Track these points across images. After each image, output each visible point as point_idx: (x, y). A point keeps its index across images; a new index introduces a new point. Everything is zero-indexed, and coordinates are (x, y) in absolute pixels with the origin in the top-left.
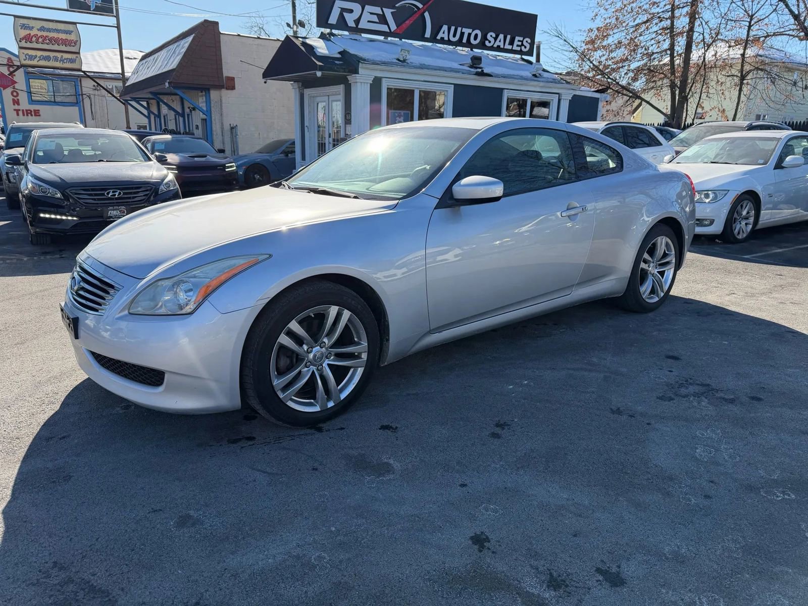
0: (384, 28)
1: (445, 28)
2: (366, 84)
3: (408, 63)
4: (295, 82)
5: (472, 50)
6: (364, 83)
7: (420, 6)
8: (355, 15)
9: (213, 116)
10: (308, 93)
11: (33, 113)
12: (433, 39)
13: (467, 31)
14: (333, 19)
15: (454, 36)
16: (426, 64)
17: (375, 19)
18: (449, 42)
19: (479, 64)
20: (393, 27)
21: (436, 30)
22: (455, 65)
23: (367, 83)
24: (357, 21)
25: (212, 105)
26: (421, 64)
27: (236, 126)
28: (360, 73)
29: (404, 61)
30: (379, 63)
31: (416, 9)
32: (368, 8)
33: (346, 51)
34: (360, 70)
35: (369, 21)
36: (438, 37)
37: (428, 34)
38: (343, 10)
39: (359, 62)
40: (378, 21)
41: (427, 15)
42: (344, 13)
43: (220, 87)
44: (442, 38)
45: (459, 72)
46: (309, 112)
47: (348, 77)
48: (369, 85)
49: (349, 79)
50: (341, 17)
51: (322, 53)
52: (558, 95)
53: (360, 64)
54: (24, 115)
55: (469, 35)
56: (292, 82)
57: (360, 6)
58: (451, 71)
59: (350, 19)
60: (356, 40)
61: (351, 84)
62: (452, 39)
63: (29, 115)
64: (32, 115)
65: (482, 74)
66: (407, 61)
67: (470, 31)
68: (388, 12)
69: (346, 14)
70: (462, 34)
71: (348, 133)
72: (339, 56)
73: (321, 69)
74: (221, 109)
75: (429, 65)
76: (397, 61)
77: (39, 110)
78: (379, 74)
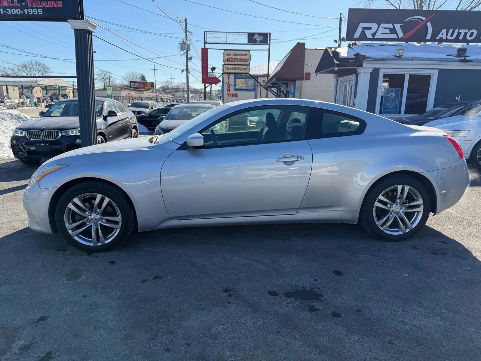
0: (394, 36)
1: (444, 31)
3: (402, 58)
4: (335, 73)
5: (468, 44)
6: (366, 72)
7: (424, 19)
8: (372, 31)
9: (296, 95)
10: (340, 80)
11: (235, 95)
12: (433, 39)
13: (463, 31)
14: (357, 35)
15: (452, 35)
16: (417, 57)
17: (387, 31)
18: (447, 40)
19: (464, 54)
20: (401, 35)
21: (435, 33)
22: (443, 56)
23: (368, 72)
25: (296, 89)
26: (412, 58)
28: (363, 66)
29: (400, 56)
30: (378, 59)
31: (420, 21)
32: (383, 25)
33: (359, 54)
34: (364, 65)
35: (382, 33)
36: (438, 38)
37: (429, 37)
38: (365, 28)
39: (364, 59)
40: (389, 32)
41: (429, 24)
42: (365, 30)
43: (302, 79)
44: (441, 38)
45: (444, 61)
46: (340, 91)
47: (357, 69)
48: (370, 73)
49: (357, 70)
50: (363, 33)
51: (343, 57)
53: (364, 61)
54: (231, 96)
55: (466, 34)
56: (333, 74)
57: (377, 25)
58: (437, 60)
59: (369, 34)
60: (371, 46)
61: (358, 73)
62: (449, 37)
63: (233, 96)
64: (234, 96)
65: (465, 61)
66: (402, 56)
67: (467, 31)
68: (398, 27)
69: (366, 31)
70: (459, 34)
71: (355, 103)
72: (354, 57)
74: (301, 91)
75: (419, 58)
76: (394, 57)
77: (237, 94)
78: (377, 66)
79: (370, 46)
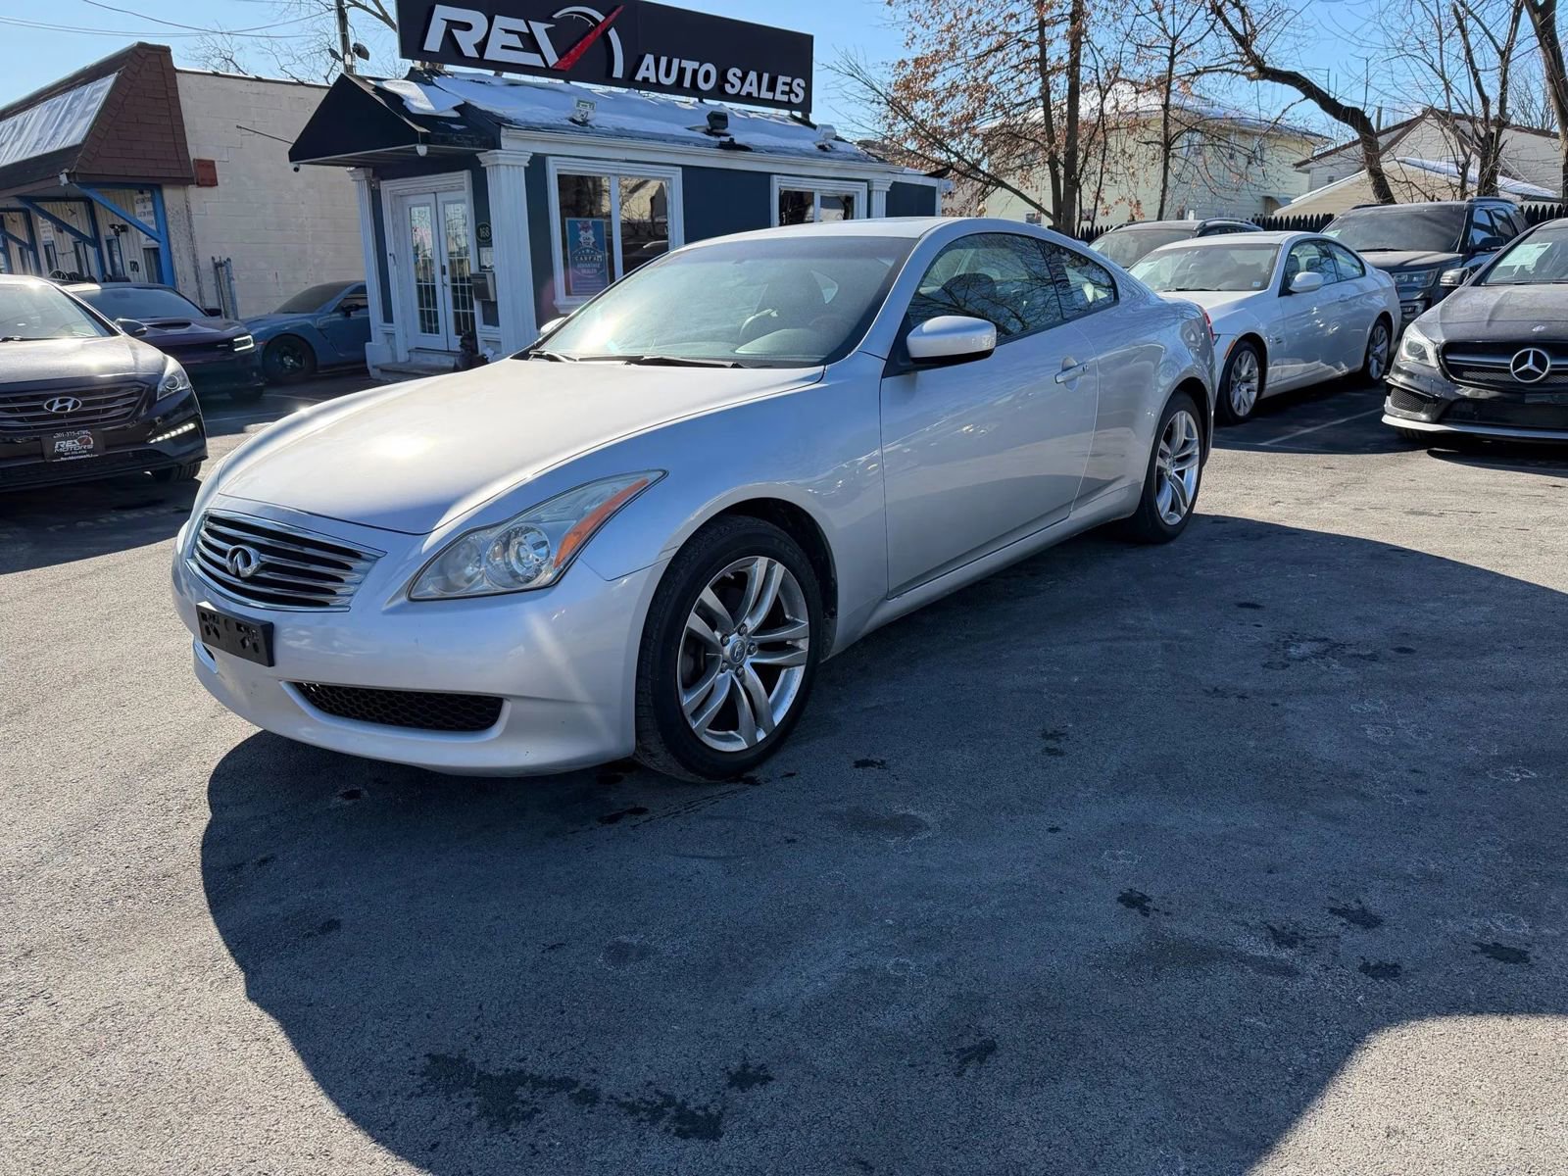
0: (534, 60)
1: (649, 59)
2: (516, 168)
3: (591, 126)
4: (357, 167)
5: (701, 101)
6: (513, 166)
7: (600, 17)
8: (476, 35)
9: (172, 241)
10: (389, 189)
12: (629, 80)
13: (690, 65)
14: (434, 42)
15: (668, 74)
16: (627, 128)
17: (516, 41)
18: (659, 87)
19: (724, 128)
20: (552, 59)
21: (633, 64)
22: (680, 130)
23: (519, 166)
24: (481, 47)
25: (170, 219)
26: (617, 129)
27: (229, 260)
28: (503, 147)
29: (584, 123)
30: (537, 126)
31: (591, 24)
32: (500, 21)
33: (470, 105)
34: (503, 141)
35: (503, 47)
36: (639, 78)
37: (618, 72)
38: (452, 24)
39: (501, 125)
40: (521, 46)
41: (613, 34)
42: (453, 31)
43: (182, 182)
44: (646, 80)
45: (688, 143)
46: (395, 226)
47: (477, 155)
48: (523, 169)
49: (480, 159)
50: (449, 39)
51: (422, 109)
52: (866, 184)
53: (503, 130)
55: (695, 72)
56: (352, 169)
58: (674, 141)
59: (467, 42)
60: (484, 83)
61: (485, 168)
62: (664, 81)
65: (731, 146)
66: (589, 123)
67: (696, 65)
68: (539, 29)
69: (458, 34)
70: (682, 71)
71: (485, 263)
72: (455, 114)
73: (425, 139)
74: (190, 226)
75: (632, 131)
76: (571, 124)
78: (541, 149)
79: (481, 82)
